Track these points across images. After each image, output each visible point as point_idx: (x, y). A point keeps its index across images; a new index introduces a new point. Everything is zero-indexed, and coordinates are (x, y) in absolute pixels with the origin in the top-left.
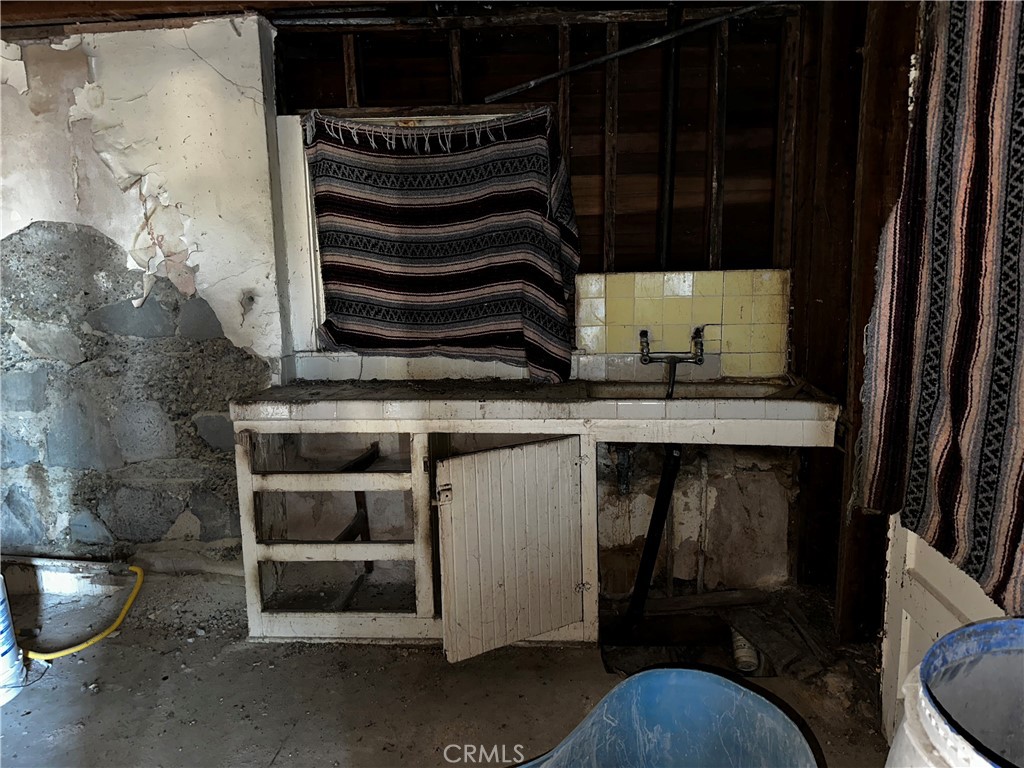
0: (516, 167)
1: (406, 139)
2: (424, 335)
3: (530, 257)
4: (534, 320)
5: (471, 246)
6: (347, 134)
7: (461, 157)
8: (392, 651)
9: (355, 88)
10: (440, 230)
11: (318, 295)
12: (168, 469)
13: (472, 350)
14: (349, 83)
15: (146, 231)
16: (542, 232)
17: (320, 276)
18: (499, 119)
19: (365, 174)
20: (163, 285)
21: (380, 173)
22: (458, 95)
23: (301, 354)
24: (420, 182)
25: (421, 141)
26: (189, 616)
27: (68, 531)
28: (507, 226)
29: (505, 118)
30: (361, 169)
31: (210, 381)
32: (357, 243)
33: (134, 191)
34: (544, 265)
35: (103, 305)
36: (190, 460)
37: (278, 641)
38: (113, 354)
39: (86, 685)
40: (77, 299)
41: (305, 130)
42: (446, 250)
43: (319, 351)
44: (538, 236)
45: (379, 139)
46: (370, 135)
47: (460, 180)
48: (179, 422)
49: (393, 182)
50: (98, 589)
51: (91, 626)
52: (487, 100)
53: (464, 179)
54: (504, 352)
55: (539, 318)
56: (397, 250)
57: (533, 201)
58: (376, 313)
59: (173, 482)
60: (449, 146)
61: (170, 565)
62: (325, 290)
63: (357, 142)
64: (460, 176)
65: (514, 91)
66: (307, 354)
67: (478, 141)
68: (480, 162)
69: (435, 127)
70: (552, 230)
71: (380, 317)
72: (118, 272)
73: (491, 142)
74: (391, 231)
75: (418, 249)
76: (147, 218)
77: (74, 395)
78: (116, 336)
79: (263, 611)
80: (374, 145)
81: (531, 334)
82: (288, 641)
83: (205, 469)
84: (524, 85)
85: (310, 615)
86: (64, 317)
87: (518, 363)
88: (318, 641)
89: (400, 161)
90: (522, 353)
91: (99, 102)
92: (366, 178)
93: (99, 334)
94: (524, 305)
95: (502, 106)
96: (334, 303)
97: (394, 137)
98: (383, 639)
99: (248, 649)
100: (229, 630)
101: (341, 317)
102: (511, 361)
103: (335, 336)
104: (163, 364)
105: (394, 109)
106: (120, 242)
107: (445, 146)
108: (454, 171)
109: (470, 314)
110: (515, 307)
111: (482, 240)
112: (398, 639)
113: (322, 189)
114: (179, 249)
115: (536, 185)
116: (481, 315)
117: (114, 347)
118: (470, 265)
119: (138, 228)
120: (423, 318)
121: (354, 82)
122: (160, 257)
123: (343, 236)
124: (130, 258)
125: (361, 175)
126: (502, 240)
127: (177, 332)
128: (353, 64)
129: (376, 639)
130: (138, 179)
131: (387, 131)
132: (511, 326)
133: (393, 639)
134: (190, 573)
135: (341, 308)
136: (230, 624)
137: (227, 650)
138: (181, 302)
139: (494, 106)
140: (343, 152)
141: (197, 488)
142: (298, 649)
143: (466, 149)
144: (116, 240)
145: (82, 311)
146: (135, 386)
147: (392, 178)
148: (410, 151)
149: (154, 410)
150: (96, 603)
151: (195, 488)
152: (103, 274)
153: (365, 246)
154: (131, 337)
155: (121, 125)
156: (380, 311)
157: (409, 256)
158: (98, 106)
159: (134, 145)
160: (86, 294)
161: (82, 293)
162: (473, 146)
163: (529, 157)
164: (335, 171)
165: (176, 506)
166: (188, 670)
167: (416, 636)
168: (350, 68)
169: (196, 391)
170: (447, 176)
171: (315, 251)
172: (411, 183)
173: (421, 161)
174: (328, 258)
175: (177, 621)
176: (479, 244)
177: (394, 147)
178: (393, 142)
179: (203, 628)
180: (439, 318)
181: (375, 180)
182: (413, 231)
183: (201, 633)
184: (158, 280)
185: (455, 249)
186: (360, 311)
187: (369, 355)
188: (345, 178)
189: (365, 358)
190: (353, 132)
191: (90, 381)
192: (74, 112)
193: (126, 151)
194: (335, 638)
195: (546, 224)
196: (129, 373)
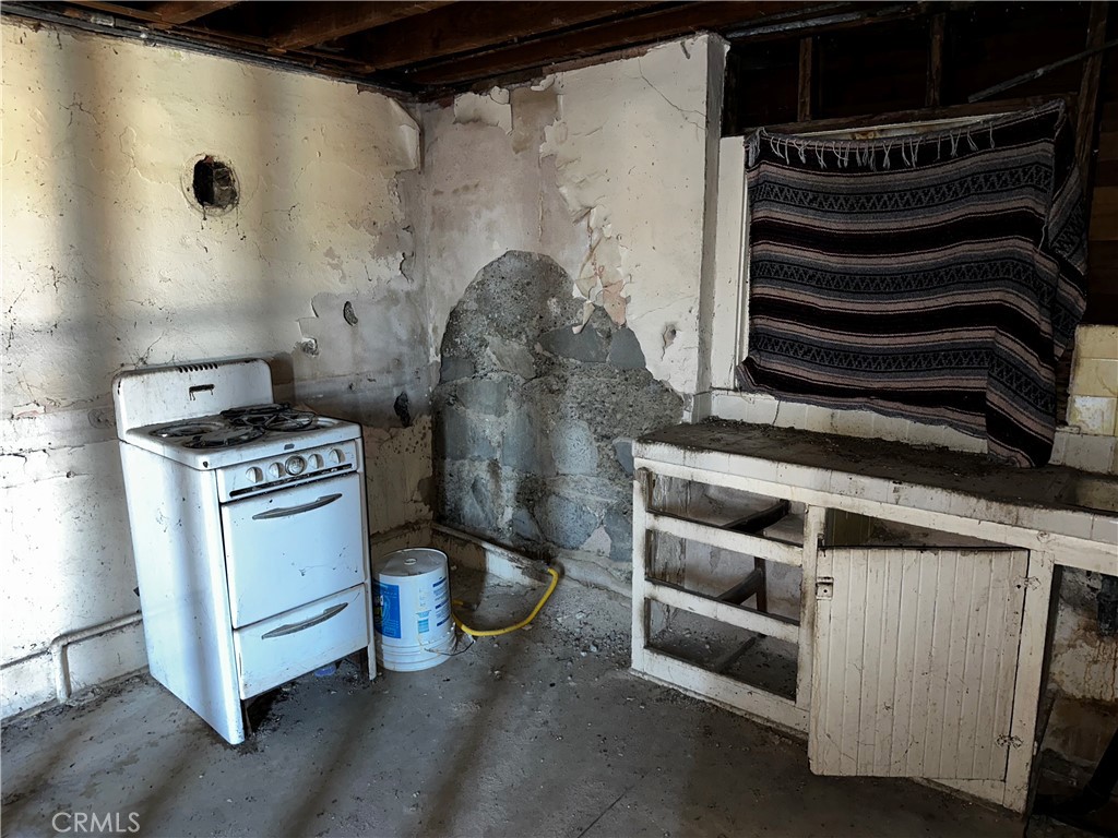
0: (1005, 182)
1: (861, 154)
2: (857, 383)
3: (1011, 298)
4: (1004, 380)
5: (931, 280)
6: (793, 152)
7: (929, 172)
8: (764, 733)
9: (808, 99)
10: (893, 260)
11: (742, 330)
12: (589, 486)
13: (914, 409)
14: (802, 94)
15: (589, 263)
16: (1033, 266)
17: (747, 309)
18: (985, 122)
19: (810, 196)
20: (600, 313)
21: (827, 194)
22: (934, 95)
23: (718, 392)
24: (874, 204)
25: (880, 155)
26: (588, 628)
27: (511, 523)
28: (983, 257)
29: (995, 119)
30: (806, 192)
31: (631, 409)
32: (792, 274)
33: (584, 223)
34: (1029, 308)
35: (553, 329)
36: (607, 481)
37: (656, 681)
38: (557, 373)
39: (493, 671)
40: (534, 323)
41: (747, 152)
42: (899, 284)
43: (735, 390)
44: (1025, 270)
45: (830, 157)
46: (819, 152)
47: (925, 200)
48: (603, 444)
49: (841, 205)
50: (527, 581)
51: (513, 614)
52: (971, 99)
53: (932, 198)
54: (957, 416)
55: (1011, 378)
56: (838, 283)
57: (1025, 224)
58: (805, 353)
59: (592, 498)
60: (914, 158)
61: (583, 574)
62: (752, 325)
63: (804, 161)
64: (926, 195)
65: (1013, 83)
66: (723, 392)
67: (954, 152)
68: (955, 177)
69: (899, 138)
70: (1046, 266)
71: (808, 358)
72: (566, 299)
73: (971, 152)
74: (833, 261)
75: (863, 282)
76: (592, 249)
77: (525, 406)
78: (560, 358)
79: (645, 647)
80: (822, 163)
81: (995, 398)
82: (666, 685)
83: (619, 492)
84: (1027, 76)
85: (688, 666)
86: (523, 337)
87: (975, 433)
88: (692, 695)
89: (852, 180)
90: (983, 421)
91: (563, 139)
92: (811, 201)
93: (547, 354)
94: (992, 359)
95: (994, 103)
96: (758, 340)
97: (847, 151)
98: (758, 716)
99: (627, 681)
100: (618, 654)
101: (765, 354)
102: (965, 428)
103: (755, 376)
104: (595, 388)
105: (851, 119)
106: (569, 271)
107: (909, 158)
108: (918, 189)
109: (919, 363)
110: (982, 359)
111: (947, 274)
112: (773, 722)
113: (760, 214)
114: (616, 280)
115: (1031, 204)
116: (934, 366)
117: (558, 367)
118: (927, 303)
119: (584, 258)
120: (860, 362)
121: (808, 91)
122: (600, 287)
123: (777, 266)
124: (575, 287)
125: (806, 198)
126: (974, 274)
127: (608, 359)
128: (809, 72)
129: (751, 714)
130: (588, 211)
131: (839, 145)
132: (972, 384)
133: (768, 720)
134: (597, 586)
135: (766, 345)
136: (620, 649)
137: (609, 675)
138: (614, 331)
139: (982, 104)
140: (787, 173)
141: (611, 508)
142: (671, 695)
143: (938, 161)
144: (566, 269)
145: (536, 333)
146: (570, 405)
147: (842, 200)
148: (866, 168)
149: (584, 429)
150: (523, 593)
151: (610, 509)
152: (554, 300)
153: (801, 278)
154: (572, 360)
155: (578, 159)
156: (809, 351)
157: (852, 289)
158: (562, 142)
159: (588, 179)
160: (541, 317)
161: (538, 316)
162: (946, 157)
163: (1025, 168)
164: (776, 195)
165: (592, 522)
166: (572, 684)
167: (793, 725)
168: (804, 76)
169: (619, 416)
170: (908, 195)
171: (745, 282)
172: (863, 205)
173: (878, 179)
174: (758, 290)
175: (578, 630)
176: (942, 278)
177: (846, 164)
178: (846, 159)
179: (597, 646)
180: (879, 364)
181: (821, 203)
182: (860, 261)
183: (594, 649)
184: (597, 308)
185: (909, 283)
186: (787, 349)
187: (787, 400)
188: (787, 202)
189: (783, 403)
190: (801, 150)
191: (537, 397)
192: (543, 149)
193: (581, 185)
194: (709, 698)
195: (1037, 257)
196: (568, 393)
